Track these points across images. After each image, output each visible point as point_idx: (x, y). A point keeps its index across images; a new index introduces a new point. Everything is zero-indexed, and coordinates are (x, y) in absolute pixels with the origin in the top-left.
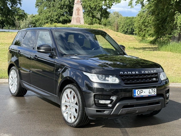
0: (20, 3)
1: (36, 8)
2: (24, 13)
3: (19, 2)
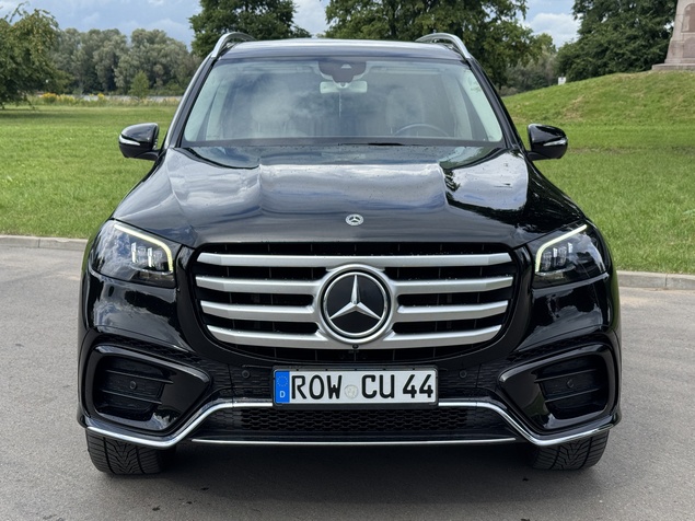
0: (523, 9)
1: (576, 18)
2: (531, 39)
3: (519, 4)
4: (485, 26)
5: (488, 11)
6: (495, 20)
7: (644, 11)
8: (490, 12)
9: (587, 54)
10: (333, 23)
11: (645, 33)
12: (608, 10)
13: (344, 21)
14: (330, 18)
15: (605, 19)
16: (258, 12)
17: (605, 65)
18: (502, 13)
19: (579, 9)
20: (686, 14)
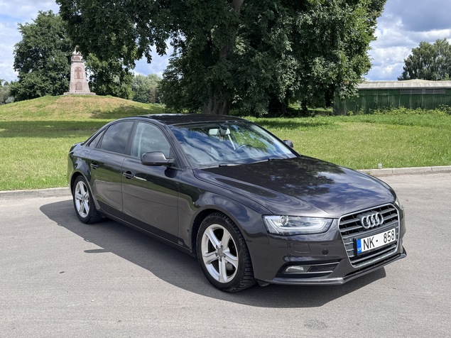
1: (16, 71)
7: (50, 69)
9: (25, 87)
11: (51, 78)
12: (32, 67)
15: (31, 71)
17: (35, 92)
19: (17, 66)
20: (75, 71)
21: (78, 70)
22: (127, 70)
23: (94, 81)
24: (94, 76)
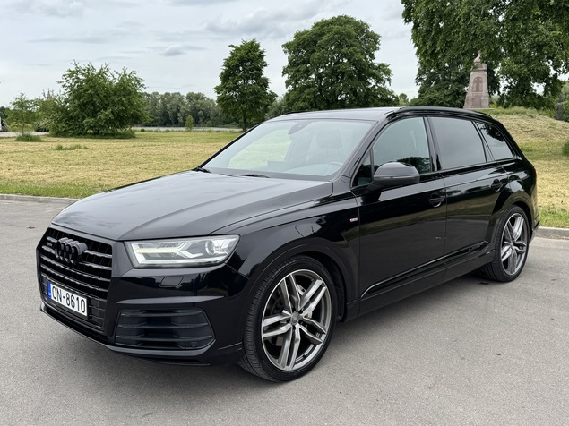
0: (389, 80)
2: (394, 96)
4: (369, 89)
5: (370, 81)
6: (374, 86)
7: (454, 81)
8: (372, 82)
10: (289, 89)
11: (454, 93)
13: (295, 87)
14: (287, 86)
15: (432, 85)
16: (250, 83)
18: (378, 82)
19: (419, 79)
20: (475, 82)
21: (478, 81)
22: (555, 76)
23: (509, 93)
24: (510, 88)
